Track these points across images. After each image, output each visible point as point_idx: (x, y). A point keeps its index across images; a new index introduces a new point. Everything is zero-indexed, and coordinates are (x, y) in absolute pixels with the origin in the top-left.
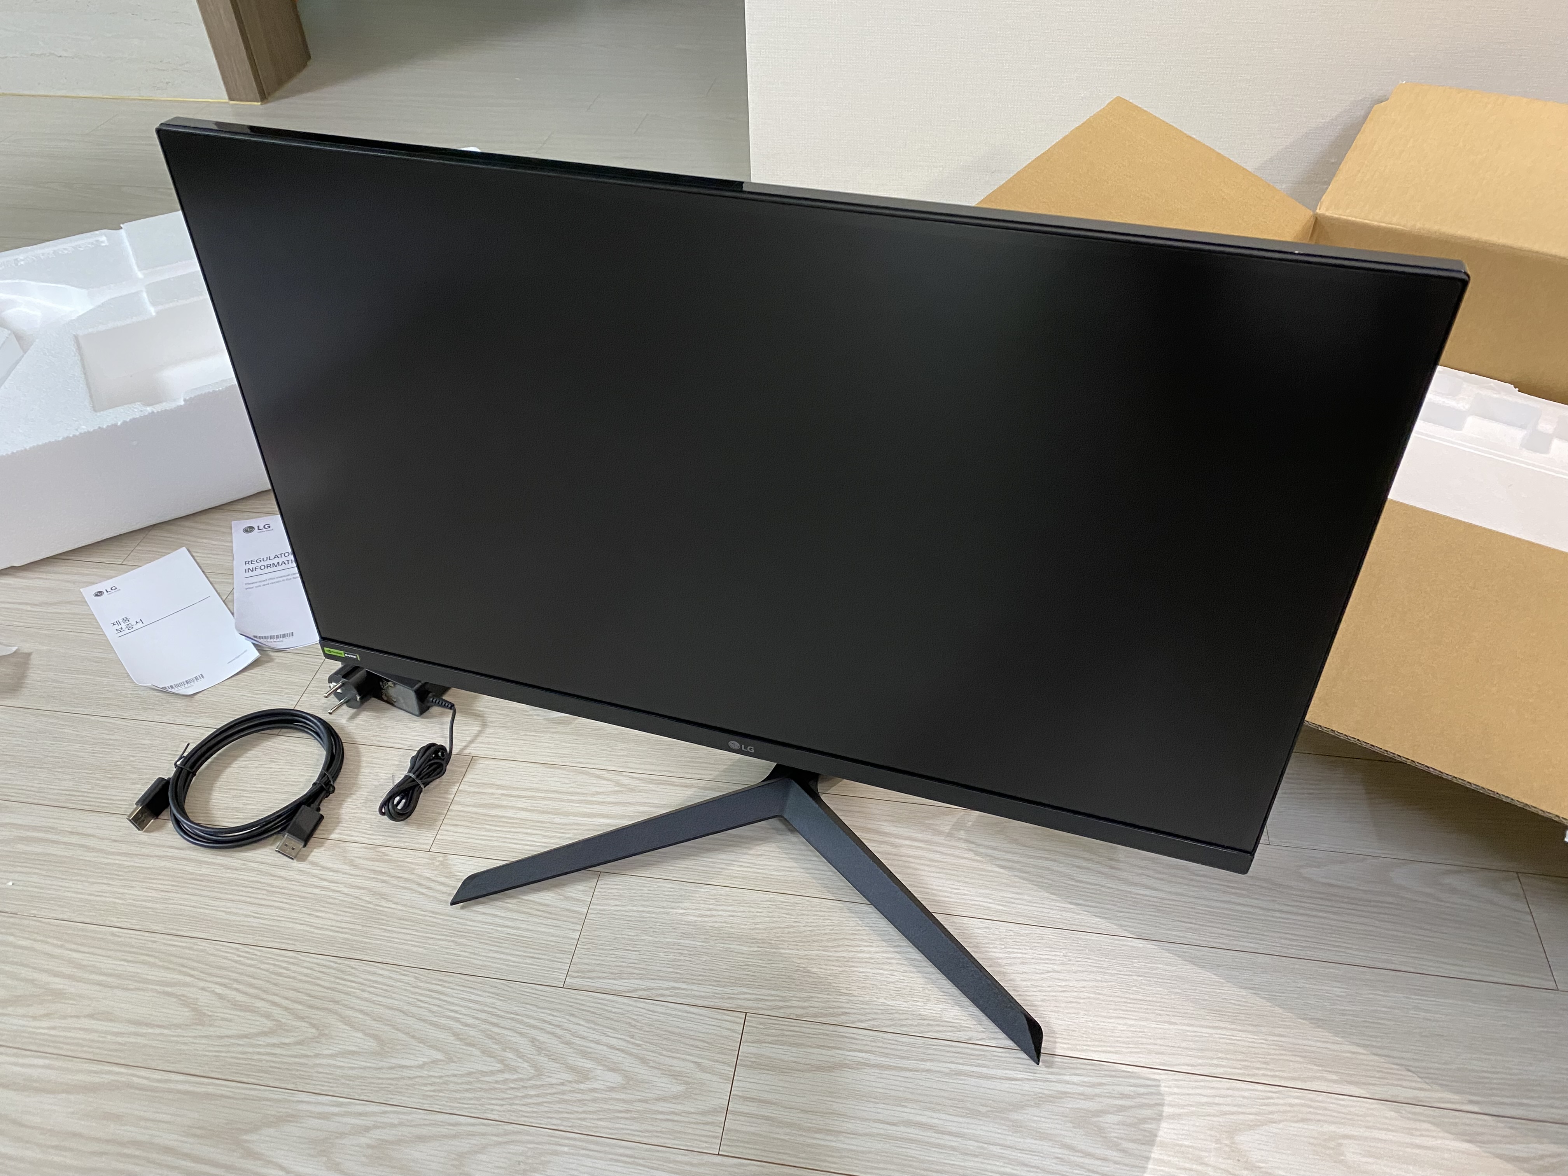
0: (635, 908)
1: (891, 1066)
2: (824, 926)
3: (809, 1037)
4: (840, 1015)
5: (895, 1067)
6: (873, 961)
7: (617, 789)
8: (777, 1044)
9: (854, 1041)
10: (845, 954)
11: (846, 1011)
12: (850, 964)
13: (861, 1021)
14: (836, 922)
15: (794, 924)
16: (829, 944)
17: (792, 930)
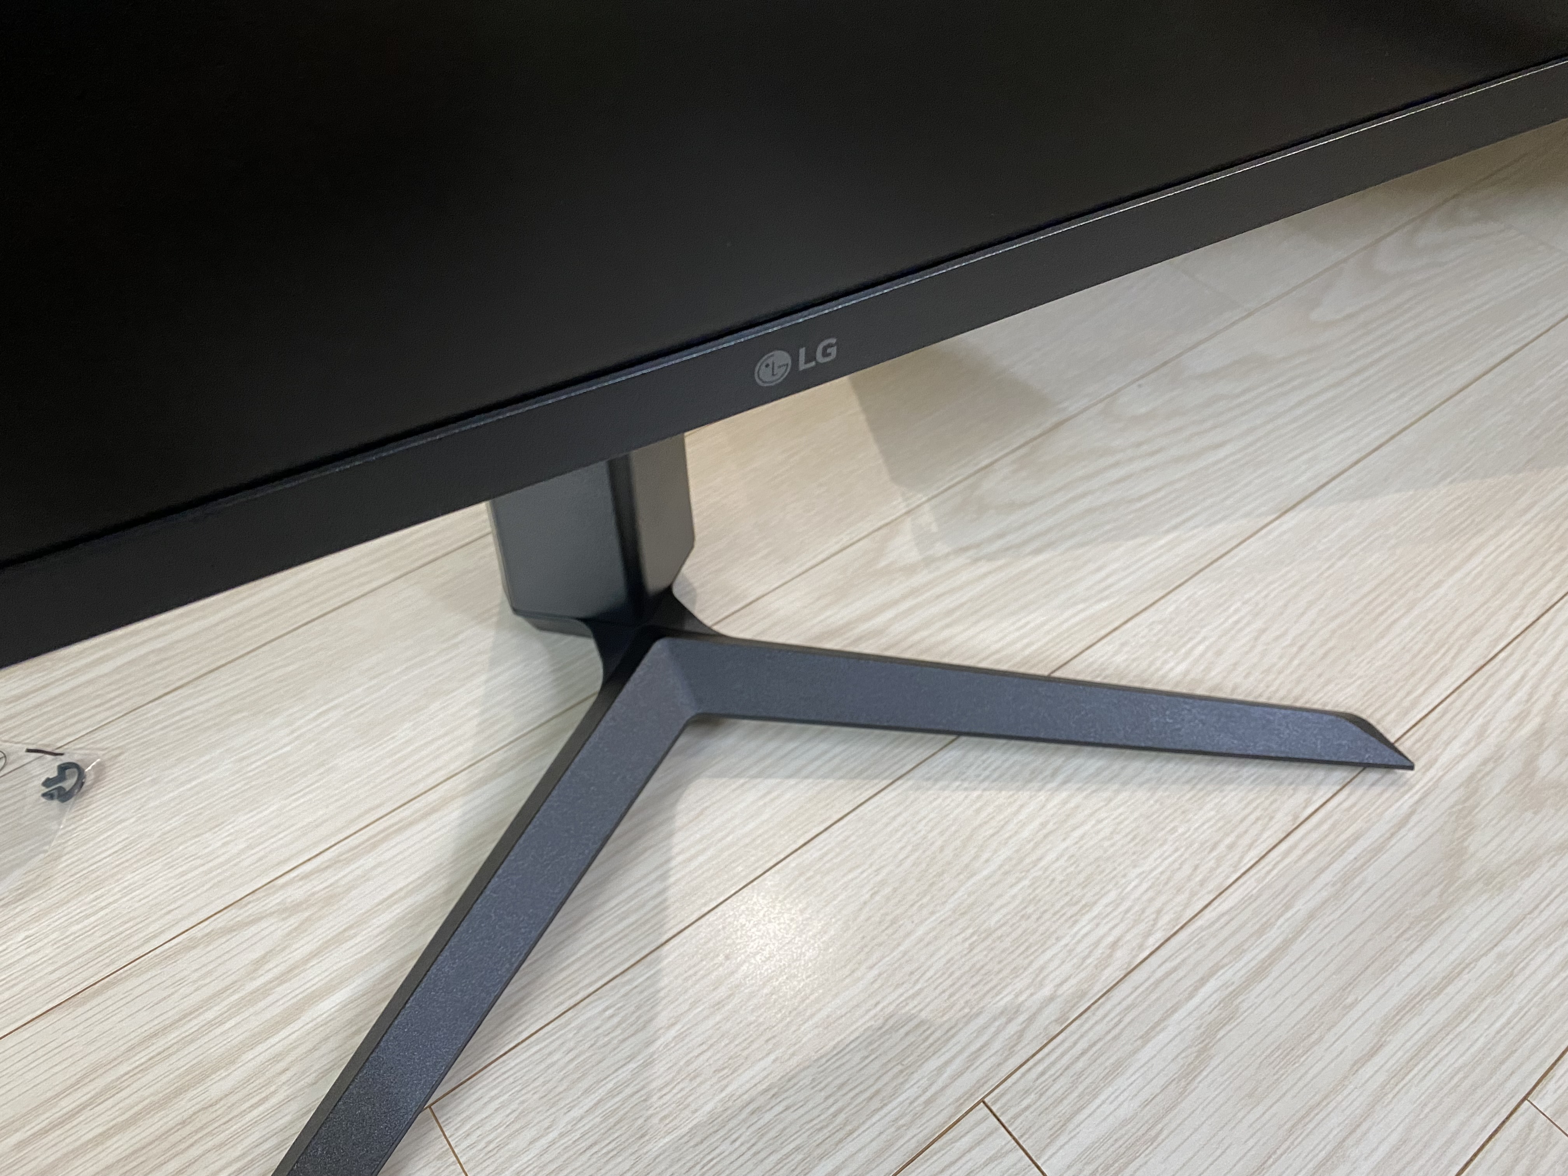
0: (576, 1113)
1: (1264, 961)
2: (924, 837)
3: (1115, 1038)
4: (1110, 956)
5: (1270, 956)
6: (1050, 827)
7: (294, 921)
8: (1089, 1102)
9: (1175, 977)
10: (1005, 853)
11: (1110, 939)
12: (1028, 860)
13: (1148, 934)
14: (932, 815)
15: (879, 878)
16: (966, 859)
17: (887, 890)
